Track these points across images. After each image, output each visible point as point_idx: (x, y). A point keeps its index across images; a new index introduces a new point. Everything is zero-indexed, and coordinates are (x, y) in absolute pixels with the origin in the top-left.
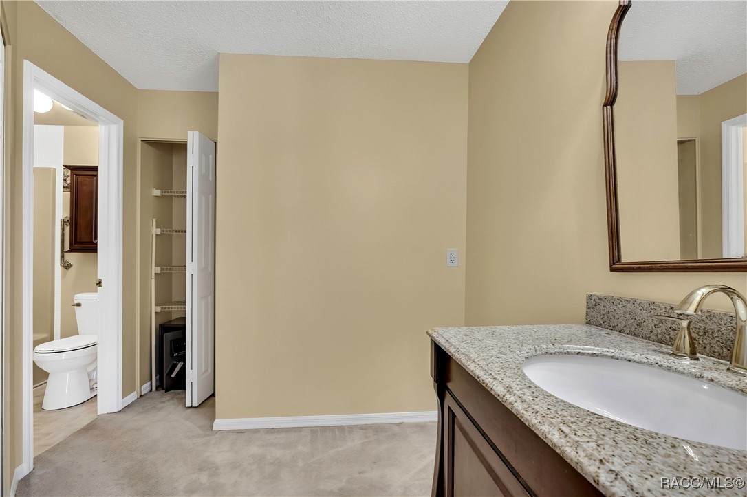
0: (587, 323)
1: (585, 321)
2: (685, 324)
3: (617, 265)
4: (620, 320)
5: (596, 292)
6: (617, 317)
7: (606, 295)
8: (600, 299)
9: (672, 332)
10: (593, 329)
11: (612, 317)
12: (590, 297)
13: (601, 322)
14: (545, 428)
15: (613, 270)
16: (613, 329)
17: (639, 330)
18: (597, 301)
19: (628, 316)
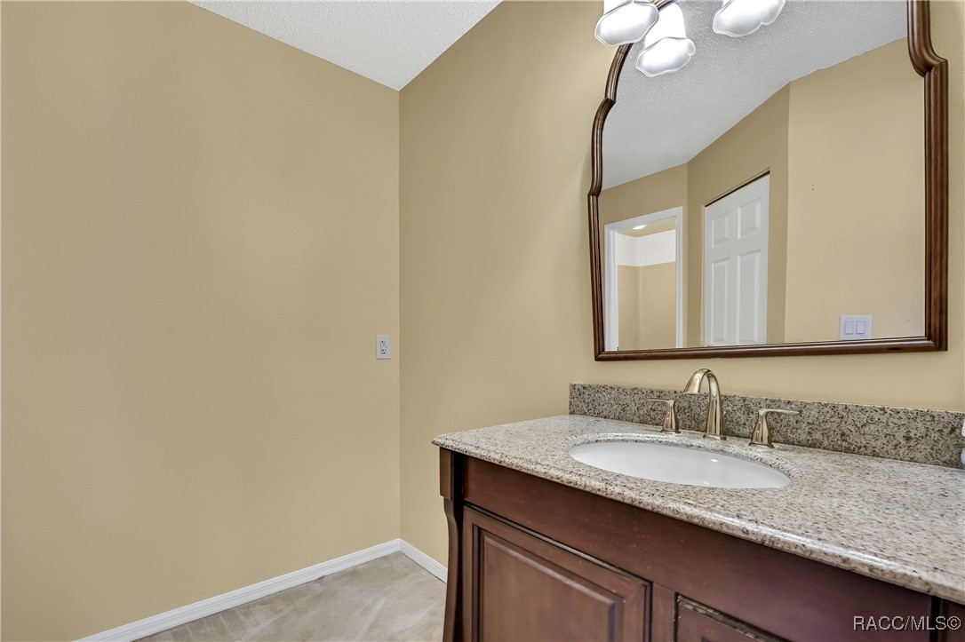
0: (571, 413)
1: (568, 411)
2: (671, 403)
3: (601, 355)
4: (605, 406)
5: (579, 381)
6: (602, 403)
7: (591, 383)
8: (584, 388)
9: (652, 413)
10: (578, 418)
11: (597, 404)
12: (574, 386)
13: (586, 410)
14: (672, 505)
15: (597, 359)
16: (599, 415)
17: (623, 414)
18: (582, 390)
19: (612, 402)
